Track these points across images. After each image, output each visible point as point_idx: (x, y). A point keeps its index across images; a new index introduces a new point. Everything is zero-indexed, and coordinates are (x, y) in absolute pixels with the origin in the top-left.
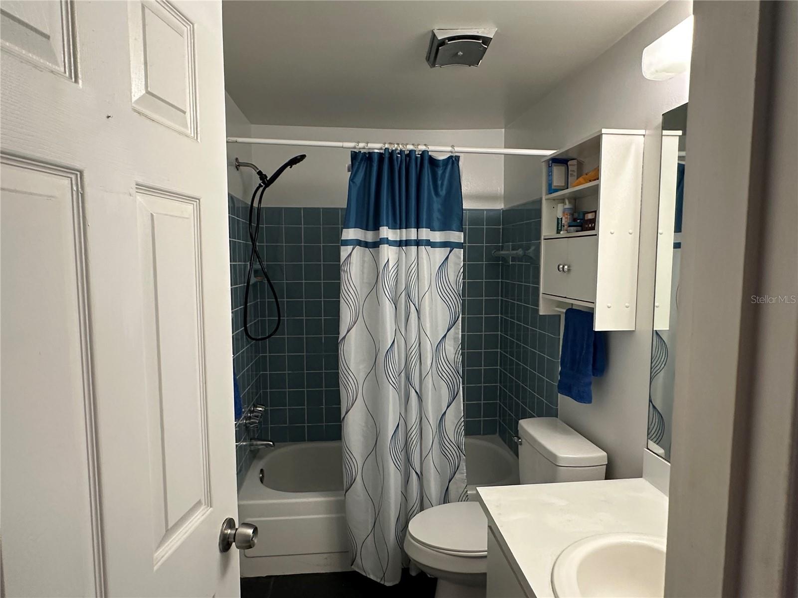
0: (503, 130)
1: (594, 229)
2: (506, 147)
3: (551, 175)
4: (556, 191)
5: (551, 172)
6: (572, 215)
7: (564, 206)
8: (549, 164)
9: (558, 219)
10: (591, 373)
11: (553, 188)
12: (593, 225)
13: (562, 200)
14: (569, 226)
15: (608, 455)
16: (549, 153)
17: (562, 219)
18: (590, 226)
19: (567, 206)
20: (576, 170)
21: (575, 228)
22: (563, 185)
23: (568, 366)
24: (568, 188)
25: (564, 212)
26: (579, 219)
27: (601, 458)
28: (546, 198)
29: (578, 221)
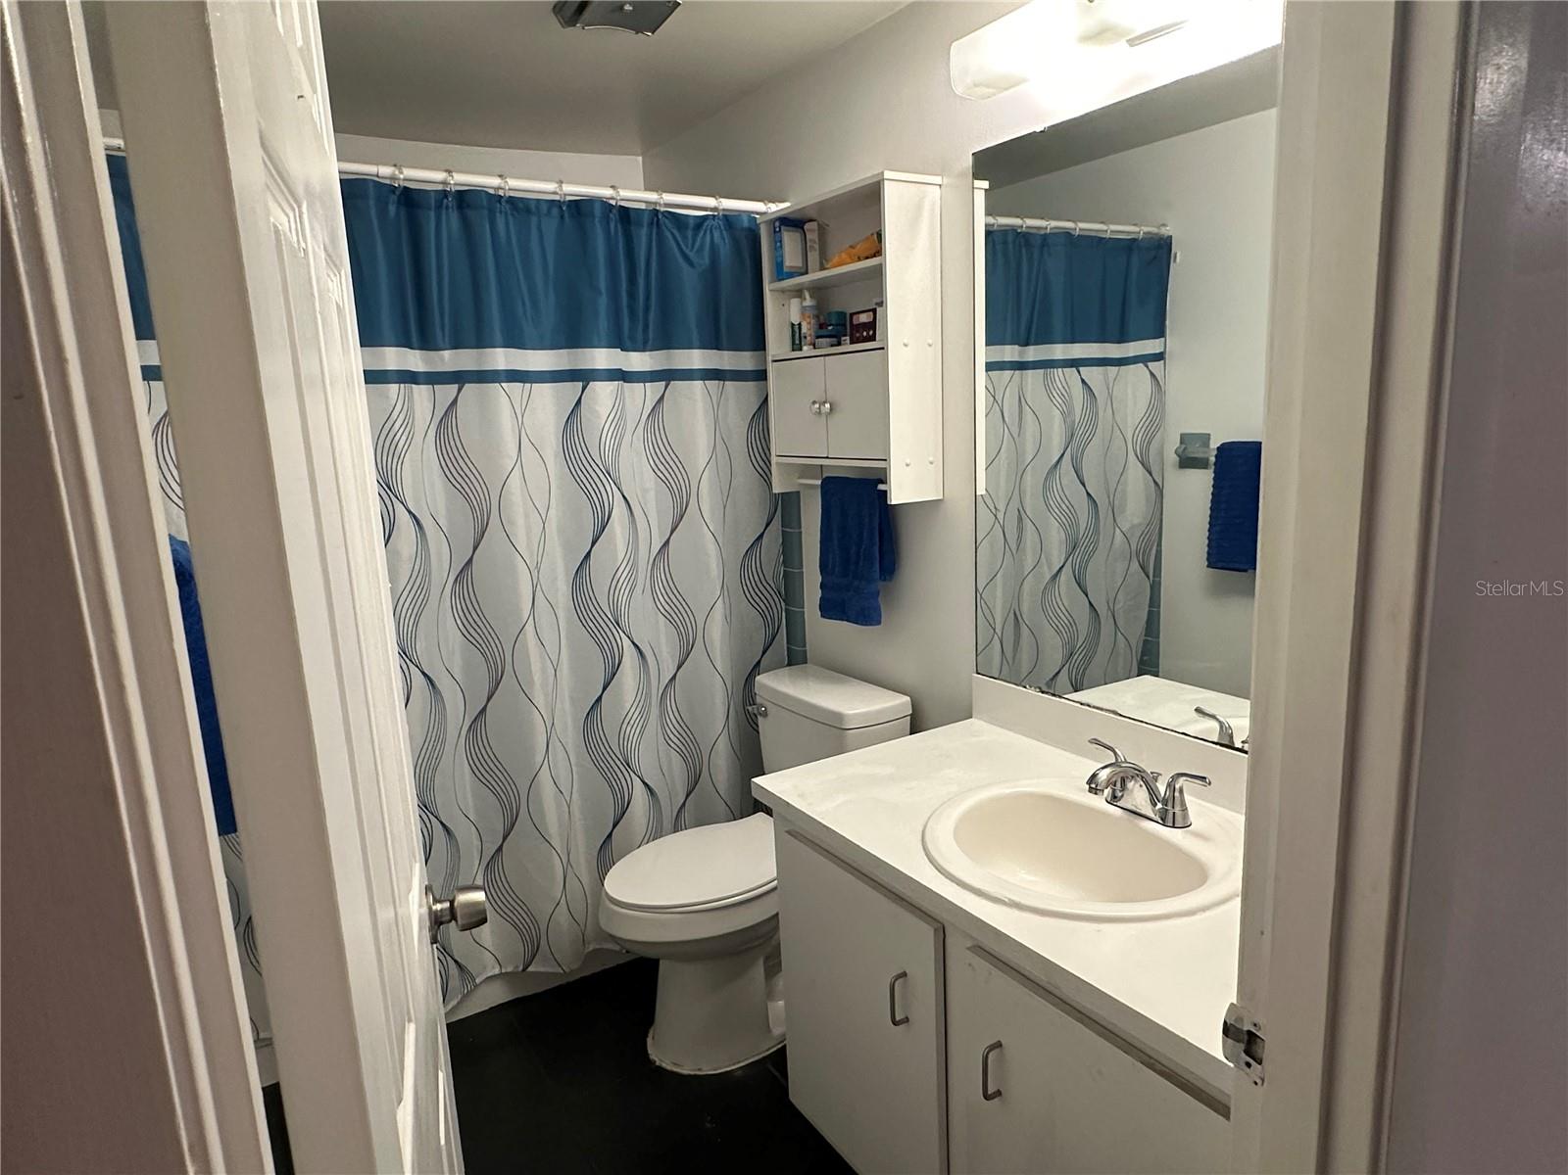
0: (640, 158)
1: (875, 340)
2: (647, 189)
3: (781, 247)
4: (791, 275)
5: (781, 241)
6: (817, 317)
7: (801, 303)
8: (775, 228)
9: (793, 325)
10: (877, 575)
11: (785, 270)
12: (871, 333)
13: (798, 292)
14: (818, 337)
15: (912, 701)
16: (774, 208)
17: (800, 324)
18: (865, 334)
19: (808, 302)
20: (817, 240)
21: (828, 340)
22: (801, 265)
23: (837, 569)
24: (806, 273)
25: (803, 314)
26: (830, 325)
27: (903, 704)
28: (771, 288)
29: (830, 328)
